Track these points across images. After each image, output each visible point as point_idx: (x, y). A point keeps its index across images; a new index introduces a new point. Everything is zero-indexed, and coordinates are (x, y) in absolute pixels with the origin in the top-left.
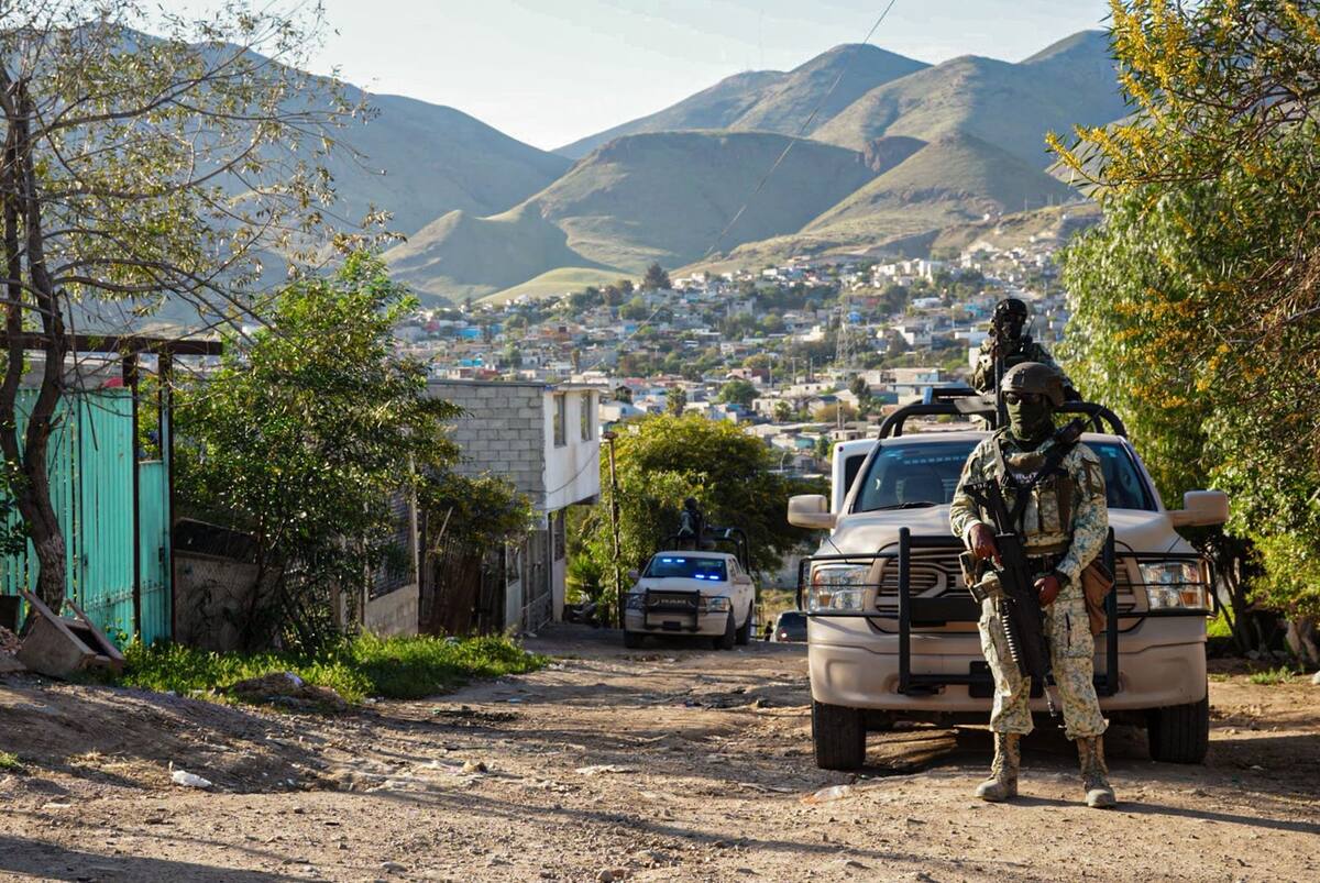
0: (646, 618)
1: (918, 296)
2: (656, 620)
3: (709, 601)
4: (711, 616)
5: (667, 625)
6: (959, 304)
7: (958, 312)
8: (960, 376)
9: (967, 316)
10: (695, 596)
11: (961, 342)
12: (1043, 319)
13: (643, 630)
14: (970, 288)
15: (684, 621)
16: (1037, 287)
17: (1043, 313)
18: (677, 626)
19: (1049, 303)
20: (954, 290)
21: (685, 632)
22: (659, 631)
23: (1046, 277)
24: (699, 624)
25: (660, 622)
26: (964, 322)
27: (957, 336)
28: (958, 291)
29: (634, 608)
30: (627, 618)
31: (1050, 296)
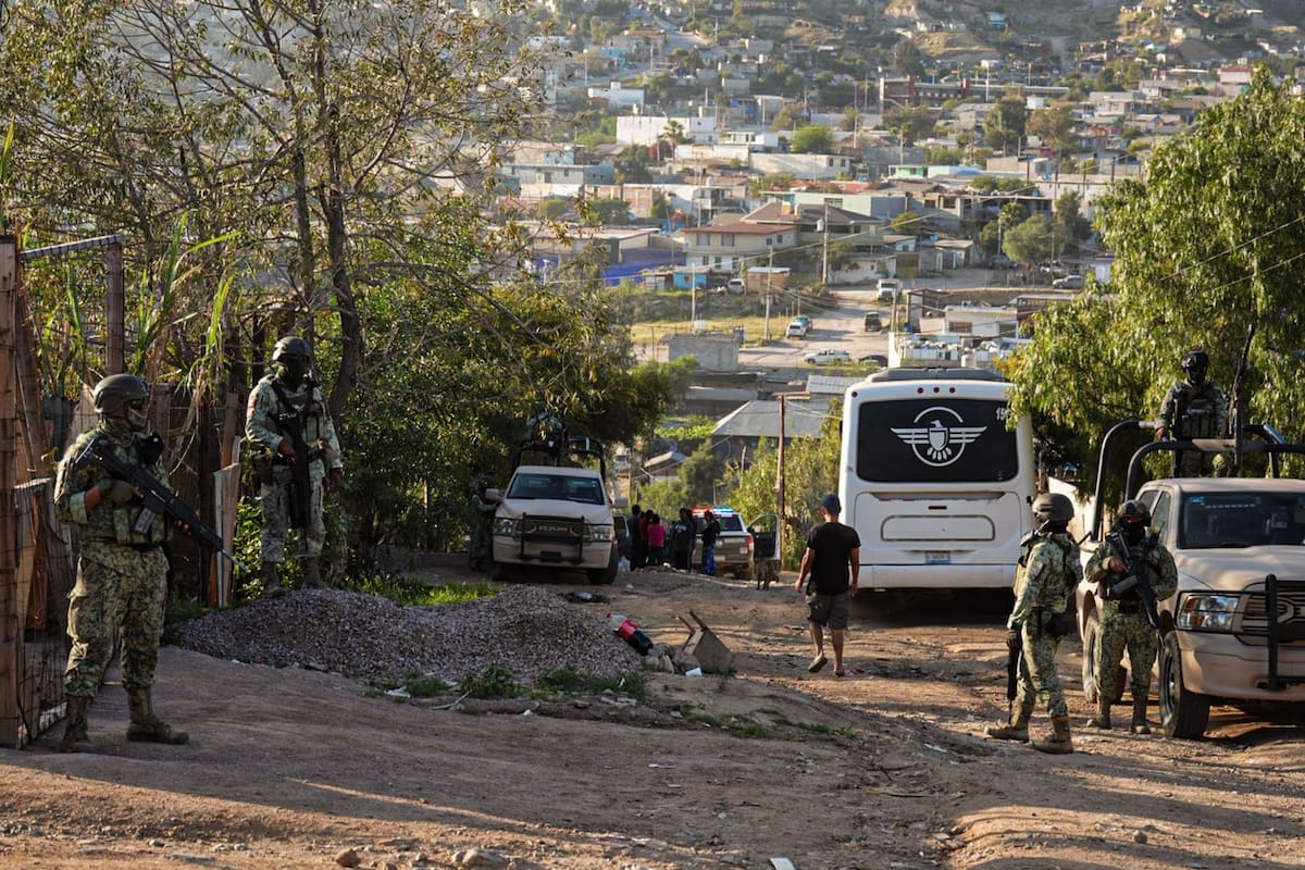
0: (522, 547)
1: (533, 32)
2: (535, 549)
3: (591, 529)
4: (595, 546)
5: (545, 556)
6: (595, 48)
7: (592, 58)
8: (604, 156)
9: (606, 66)
10: (579, 523)
11: (599, 103)
12: (712, 74)
13: (519, 561)
14: (608, 24)
15: (566, 551)
16: (704, 27)
17: (713, 66)
18: (557, 557)
19: (722, 52)
20: (587, 25)
21: (566, 564)
22: (536, 562)
23: (717, 12)
24: (584, 555)
25: (537, 552)
26: (601, 73)
27: (591, 93)
28: (593, 28)
29: (507, 535)
30: (495, 545)
31: (722, 42)
